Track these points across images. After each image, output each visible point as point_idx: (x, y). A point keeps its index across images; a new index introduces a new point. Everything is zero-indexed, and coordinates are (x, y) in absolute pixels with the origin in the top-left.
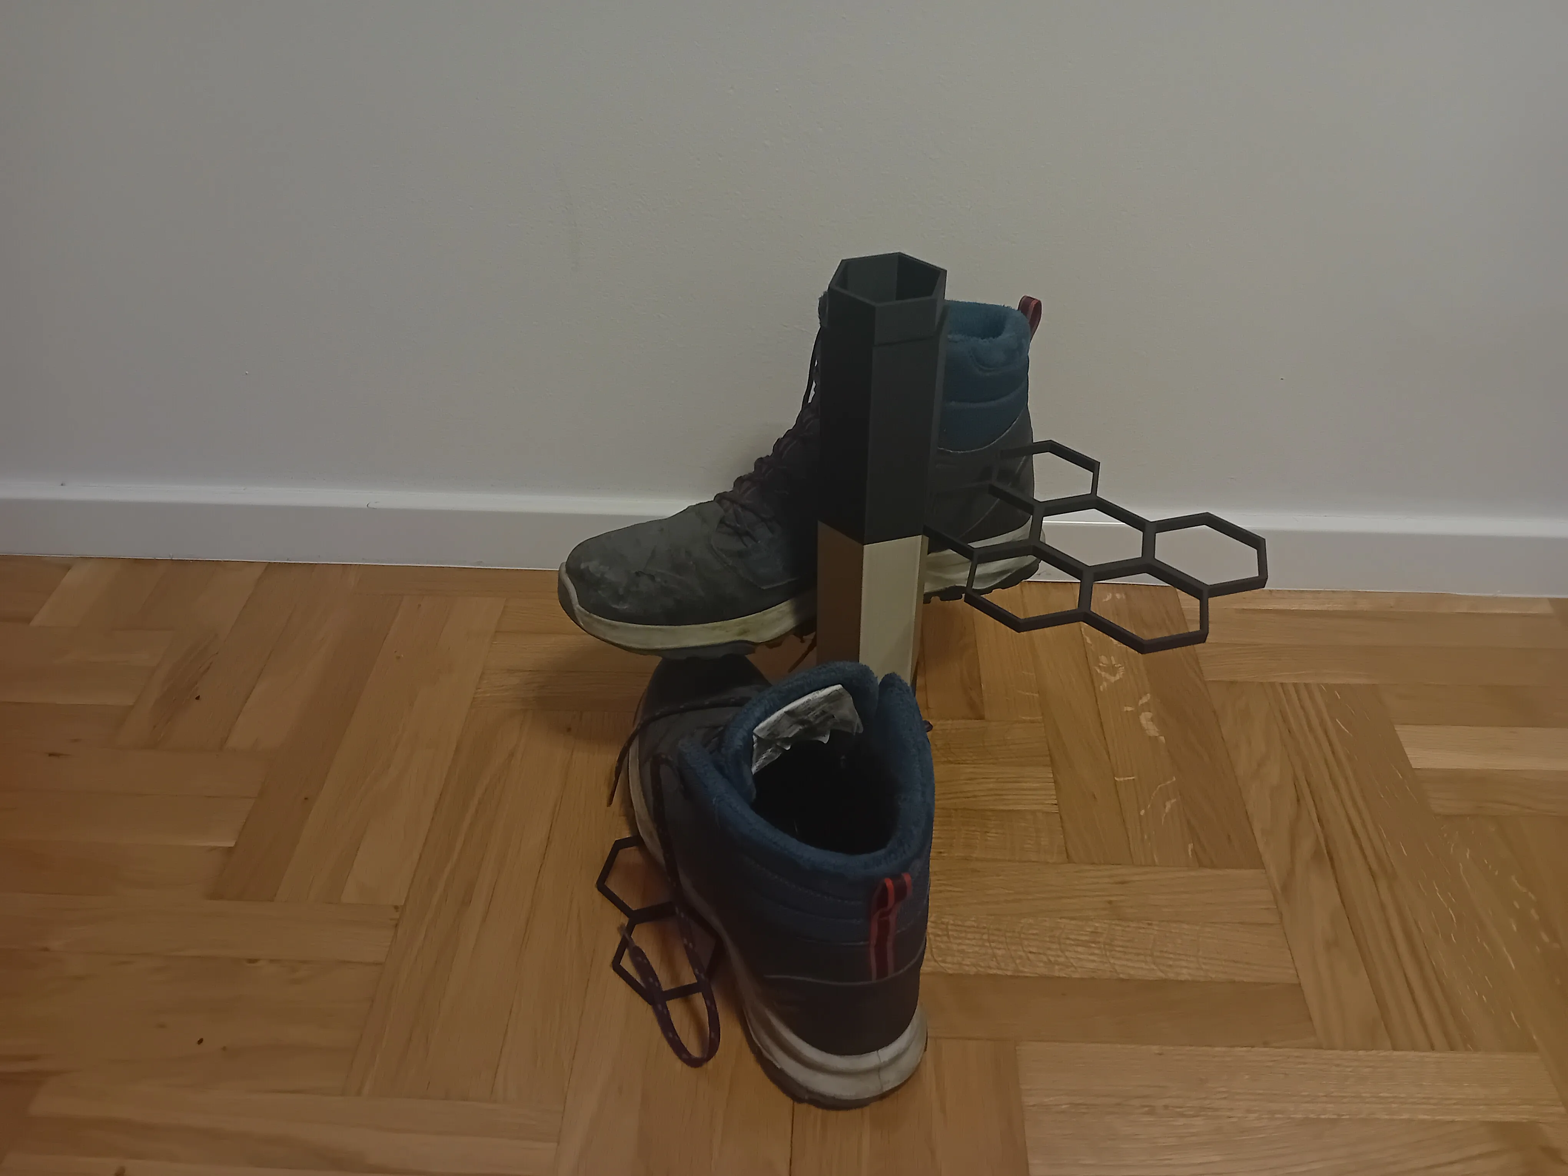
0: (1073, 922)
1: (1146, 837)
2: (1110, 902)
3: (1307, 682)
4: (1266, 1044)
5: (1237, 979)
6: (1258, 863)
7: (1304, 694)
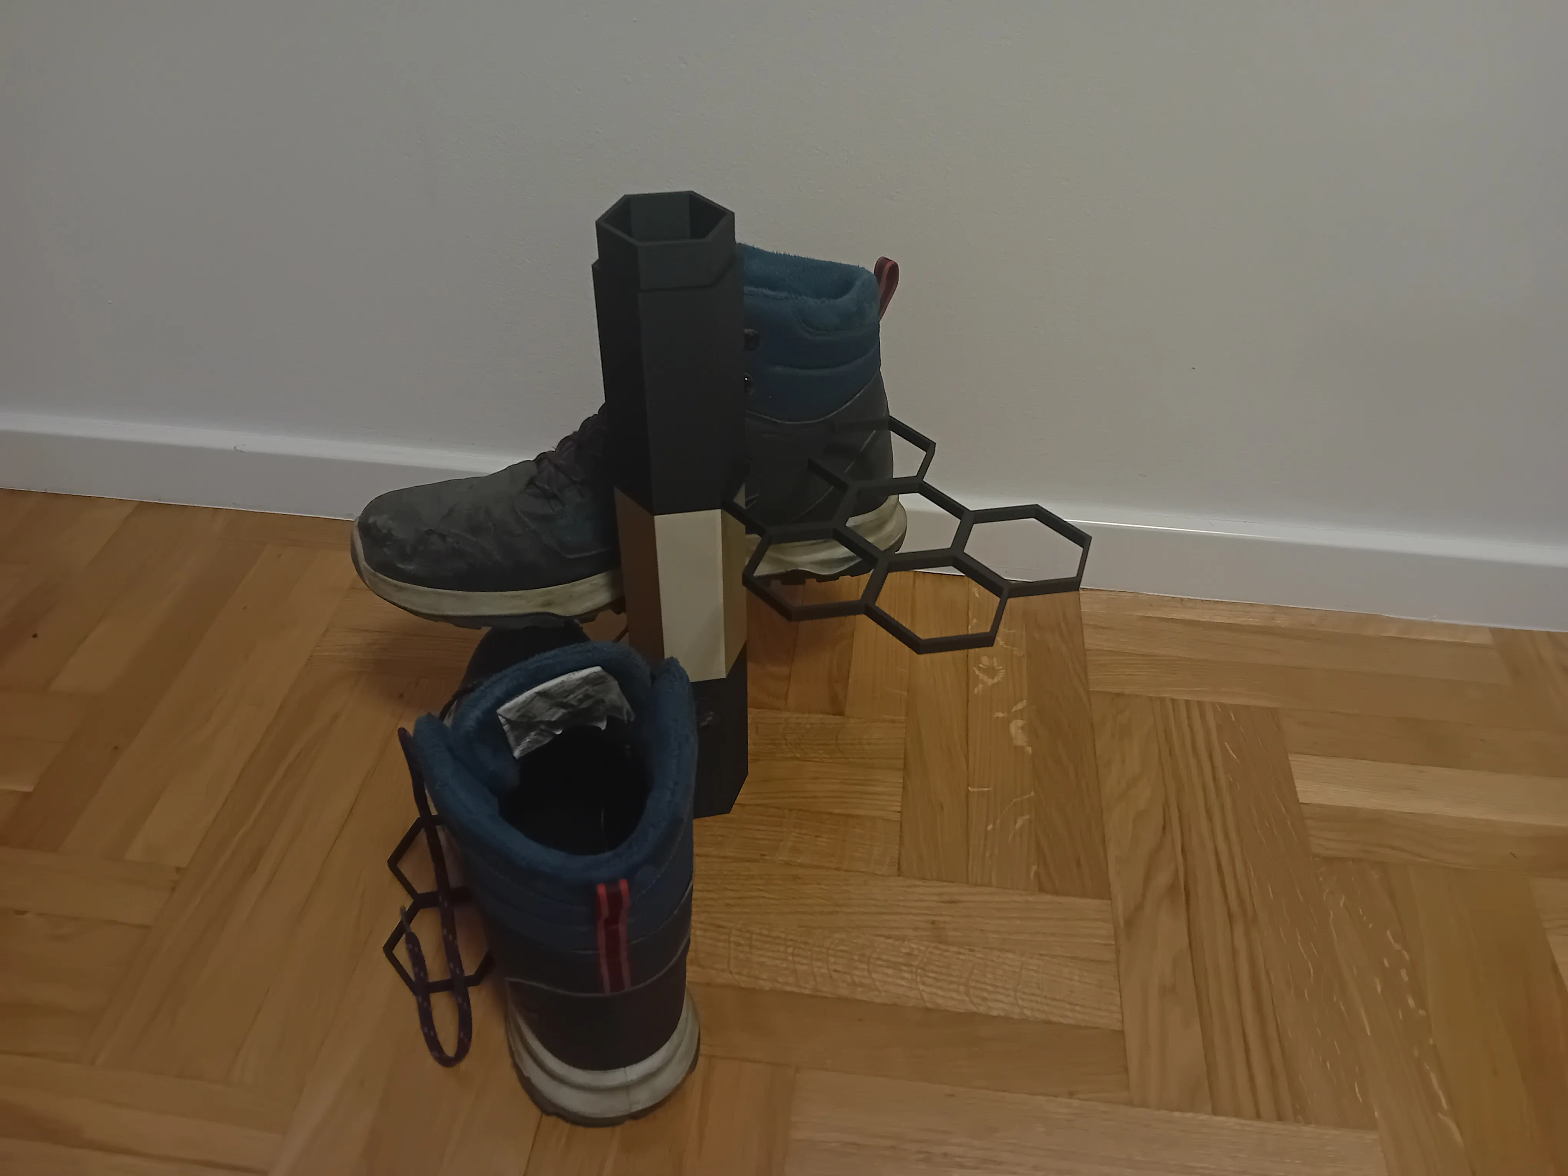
0: (890, 941)
1: (988, 854)
2: (933, 922)
3: (1200, 699)
4: (1071, 1095)
5: (1055, 1019)
6: (1103, 891)
7: (1196, 714)
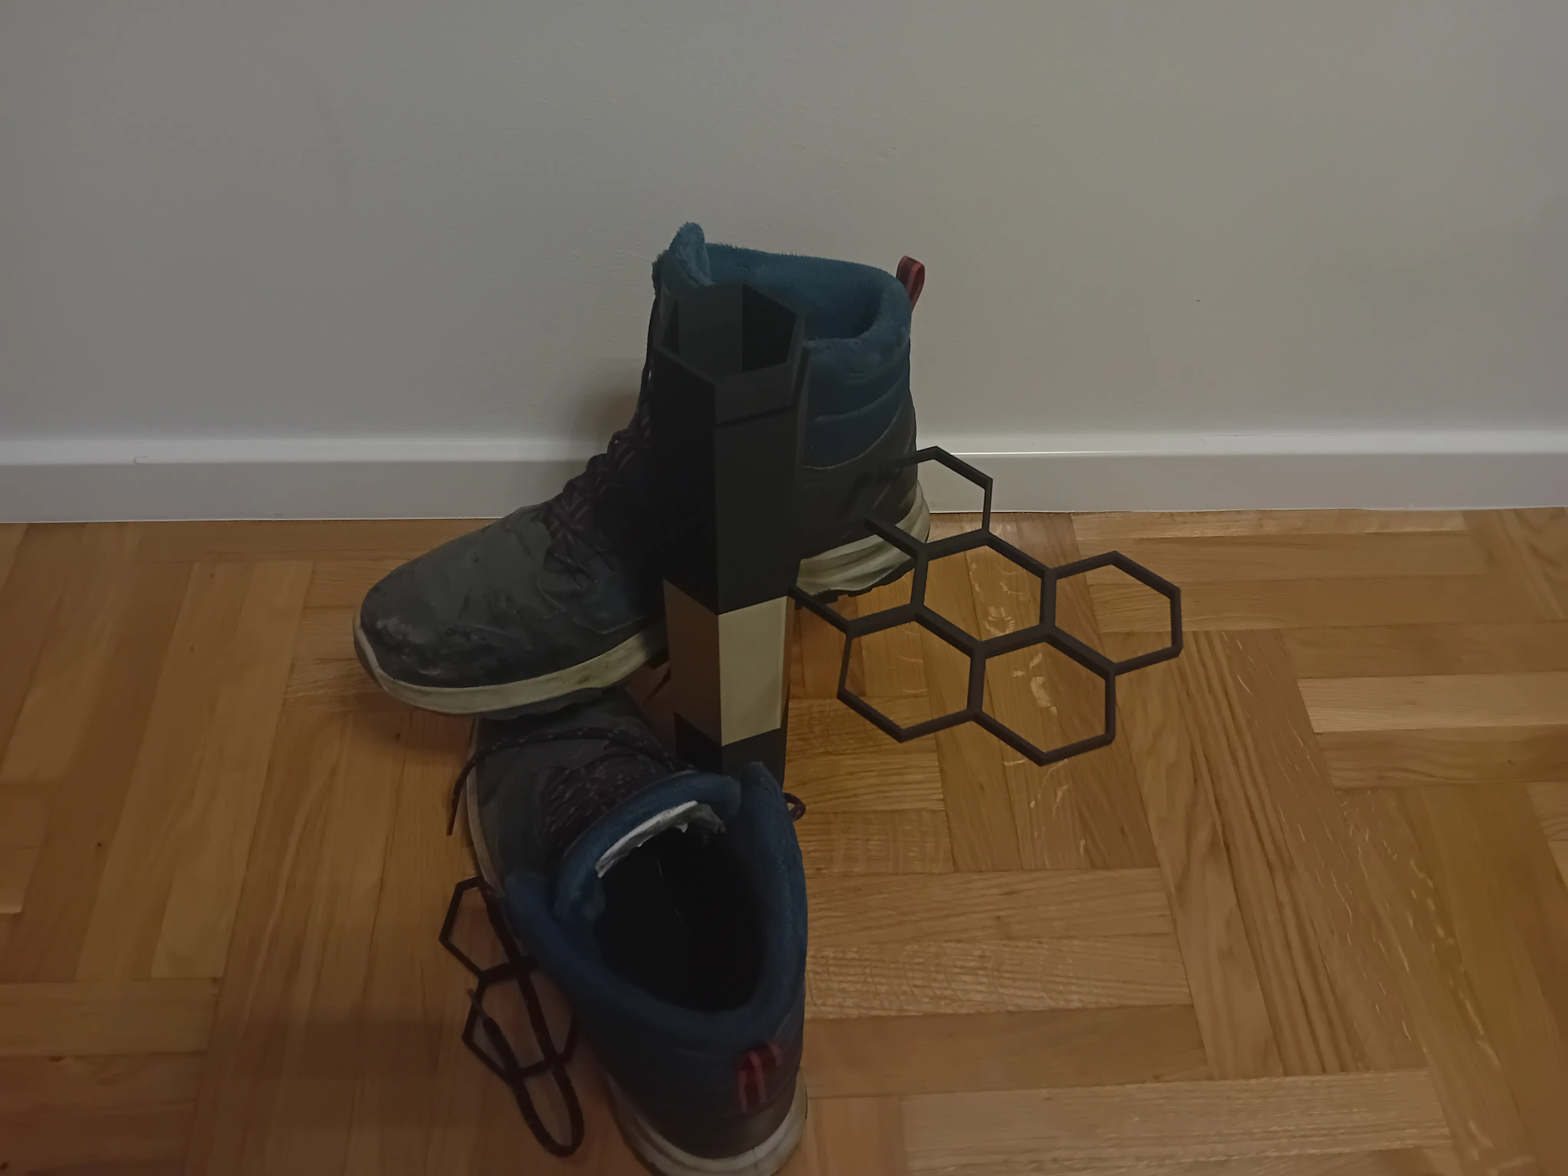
0: (960, 945)
1: (1036, 834)
2: (998, 918)
3: (1208, 629)
4: (1157, 1079)
5: (1130, 1003)
6: (1152, 860)
7: (1205, 646)
